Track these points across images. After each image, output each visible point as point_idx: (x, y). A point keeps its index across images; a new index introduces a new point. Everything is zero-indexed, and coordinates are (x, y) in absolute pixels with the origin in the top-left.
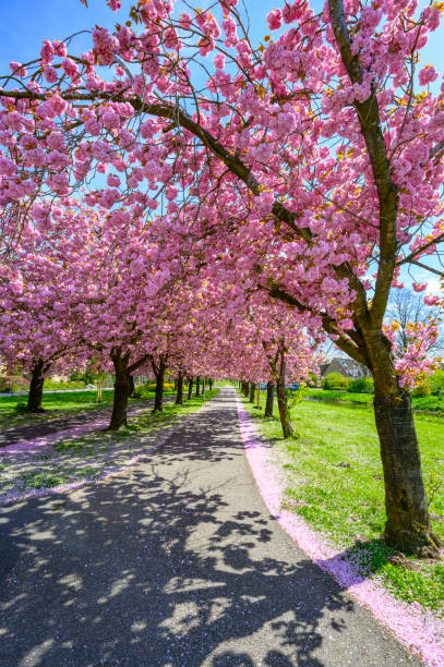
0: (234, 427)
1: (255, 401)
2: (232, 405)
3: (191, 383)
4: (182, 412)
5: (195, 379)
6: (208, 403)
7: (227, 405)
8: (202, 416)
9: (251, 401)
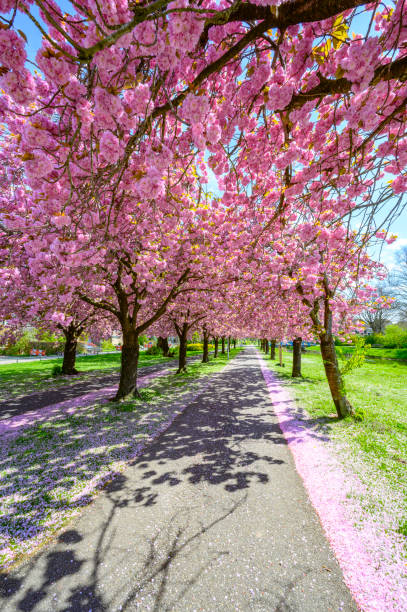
0: (261, 394)
1: (277, 357)
2: (254, 362)
3: (216, 343)
4: (205, 371)
5: (220, 339)
6: (232, 361)
7: (249, 362)
8: (225, 376)
9: (272, 358)
